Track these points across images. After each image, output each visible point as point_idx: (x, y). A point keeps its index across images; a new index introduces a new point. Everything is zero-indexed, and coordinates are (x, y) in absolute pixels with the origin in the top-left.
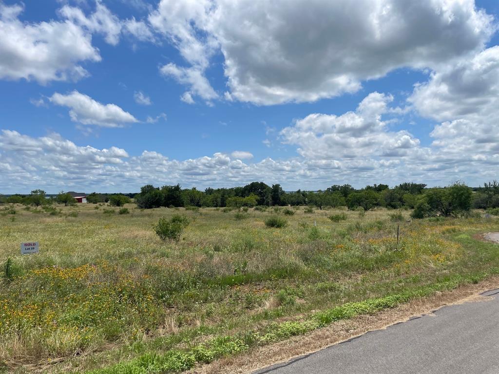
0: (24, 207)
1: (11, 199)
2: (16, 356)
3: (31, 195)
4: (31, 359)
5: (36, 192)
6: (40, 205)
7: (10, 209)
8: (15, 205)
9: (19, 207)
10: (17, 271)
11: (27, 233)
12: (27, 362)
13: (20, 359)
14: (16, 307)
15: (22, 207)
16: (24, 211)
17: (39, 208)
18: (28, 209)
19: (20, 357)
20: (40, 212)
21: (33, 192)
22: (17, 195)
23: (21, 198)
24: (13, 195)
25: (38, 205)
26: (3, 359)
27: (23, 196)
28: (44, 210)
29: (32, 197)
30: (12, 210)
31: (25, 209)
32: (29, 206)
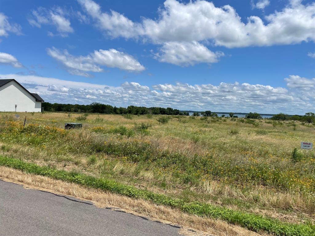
0: (301, 123)
1: (292, 118)
2: (299, 205)
3: (305, 116)
4: (307, 211)
5: (308, 114)
6: (311, 122)
7: (292, 123)
8: (295, 121)
9: (297, 123)
10: (300, 156)
11: (304, 137)
12: (305, 211)
13: (301, 208)
14: (299, 177)
15: (299, 123)
16: (301, 125)
17: (311, 124)
18: (303, 124)
19: (301, 207)
20: (311, 126)
21: (307, 114)
22: (296, 115)
23: (299, 118)
24: (294, 115)
25: (310, 122)
26: (291, 204)
27: (300, 116)
28: (314, 126)
29: (306, 117)
30: (293, 124)
31: (301, 124)
32: (304, 122)
